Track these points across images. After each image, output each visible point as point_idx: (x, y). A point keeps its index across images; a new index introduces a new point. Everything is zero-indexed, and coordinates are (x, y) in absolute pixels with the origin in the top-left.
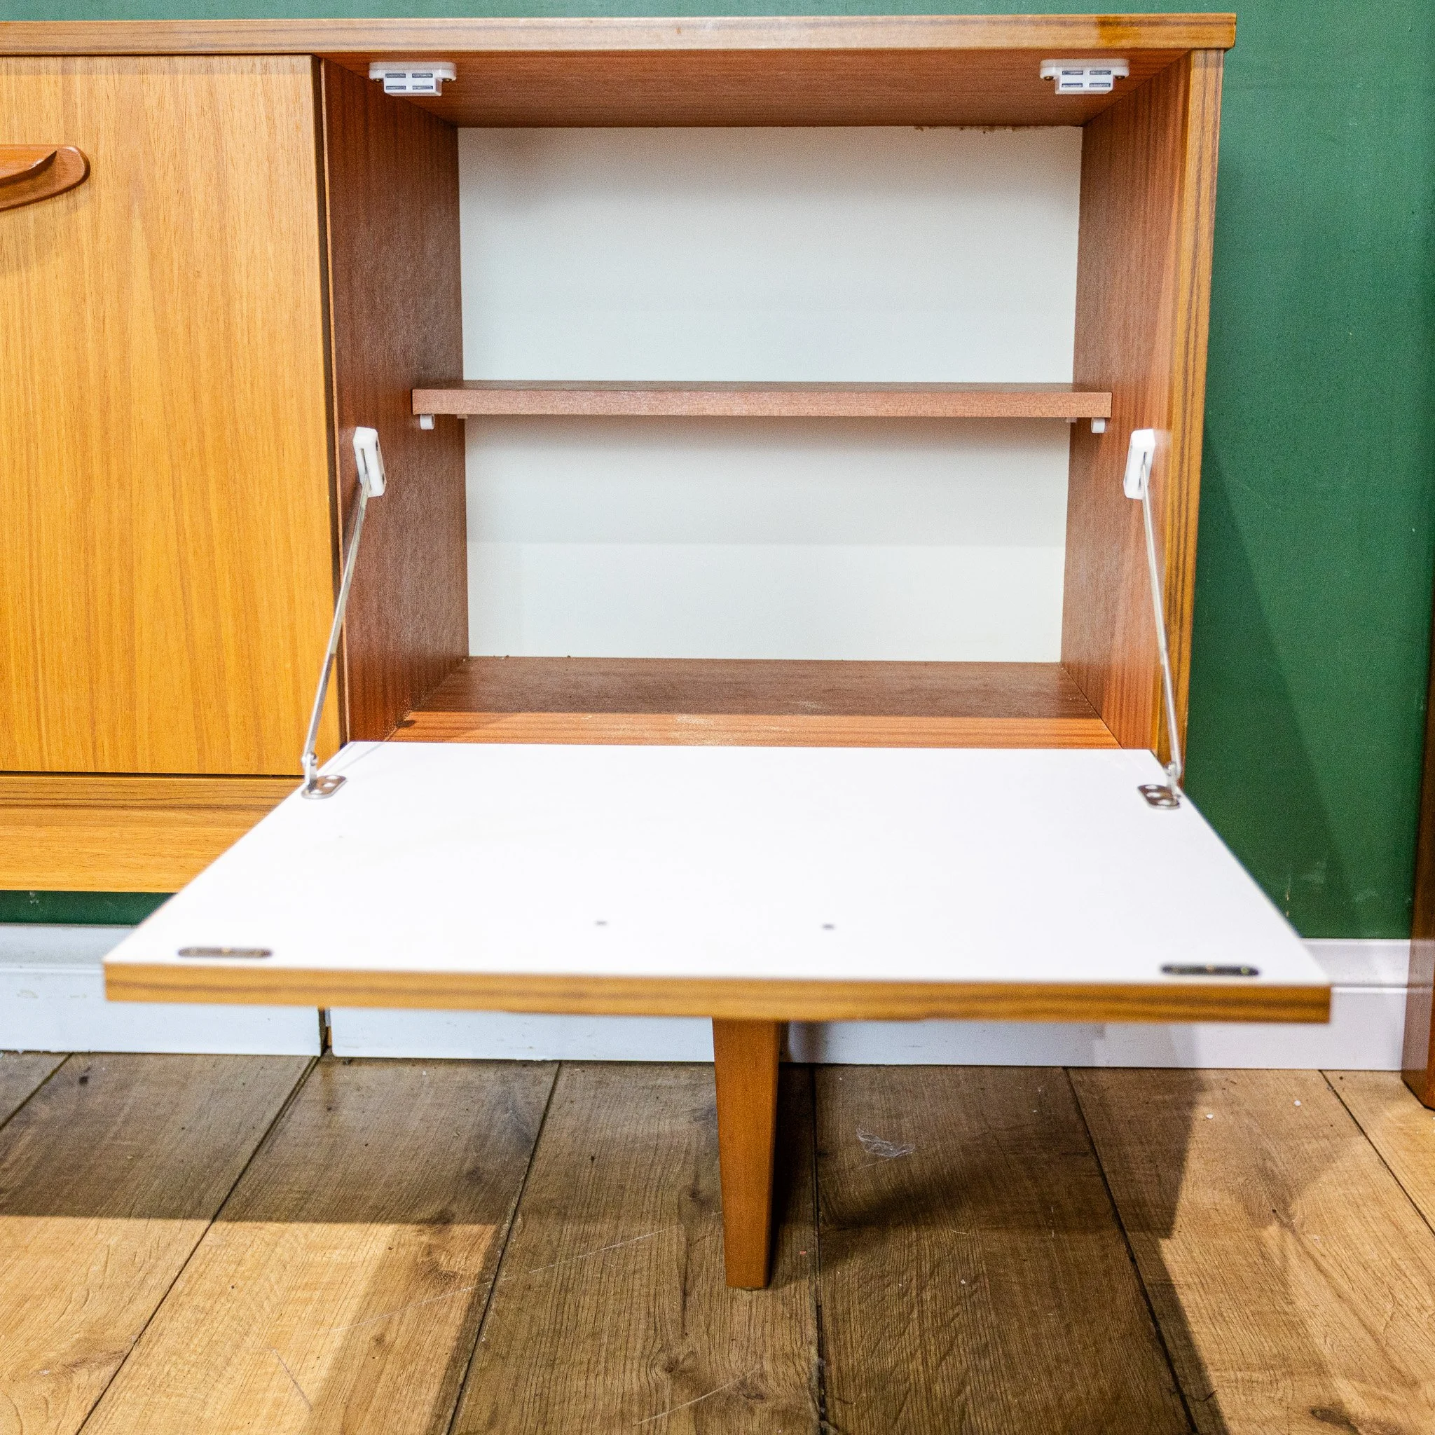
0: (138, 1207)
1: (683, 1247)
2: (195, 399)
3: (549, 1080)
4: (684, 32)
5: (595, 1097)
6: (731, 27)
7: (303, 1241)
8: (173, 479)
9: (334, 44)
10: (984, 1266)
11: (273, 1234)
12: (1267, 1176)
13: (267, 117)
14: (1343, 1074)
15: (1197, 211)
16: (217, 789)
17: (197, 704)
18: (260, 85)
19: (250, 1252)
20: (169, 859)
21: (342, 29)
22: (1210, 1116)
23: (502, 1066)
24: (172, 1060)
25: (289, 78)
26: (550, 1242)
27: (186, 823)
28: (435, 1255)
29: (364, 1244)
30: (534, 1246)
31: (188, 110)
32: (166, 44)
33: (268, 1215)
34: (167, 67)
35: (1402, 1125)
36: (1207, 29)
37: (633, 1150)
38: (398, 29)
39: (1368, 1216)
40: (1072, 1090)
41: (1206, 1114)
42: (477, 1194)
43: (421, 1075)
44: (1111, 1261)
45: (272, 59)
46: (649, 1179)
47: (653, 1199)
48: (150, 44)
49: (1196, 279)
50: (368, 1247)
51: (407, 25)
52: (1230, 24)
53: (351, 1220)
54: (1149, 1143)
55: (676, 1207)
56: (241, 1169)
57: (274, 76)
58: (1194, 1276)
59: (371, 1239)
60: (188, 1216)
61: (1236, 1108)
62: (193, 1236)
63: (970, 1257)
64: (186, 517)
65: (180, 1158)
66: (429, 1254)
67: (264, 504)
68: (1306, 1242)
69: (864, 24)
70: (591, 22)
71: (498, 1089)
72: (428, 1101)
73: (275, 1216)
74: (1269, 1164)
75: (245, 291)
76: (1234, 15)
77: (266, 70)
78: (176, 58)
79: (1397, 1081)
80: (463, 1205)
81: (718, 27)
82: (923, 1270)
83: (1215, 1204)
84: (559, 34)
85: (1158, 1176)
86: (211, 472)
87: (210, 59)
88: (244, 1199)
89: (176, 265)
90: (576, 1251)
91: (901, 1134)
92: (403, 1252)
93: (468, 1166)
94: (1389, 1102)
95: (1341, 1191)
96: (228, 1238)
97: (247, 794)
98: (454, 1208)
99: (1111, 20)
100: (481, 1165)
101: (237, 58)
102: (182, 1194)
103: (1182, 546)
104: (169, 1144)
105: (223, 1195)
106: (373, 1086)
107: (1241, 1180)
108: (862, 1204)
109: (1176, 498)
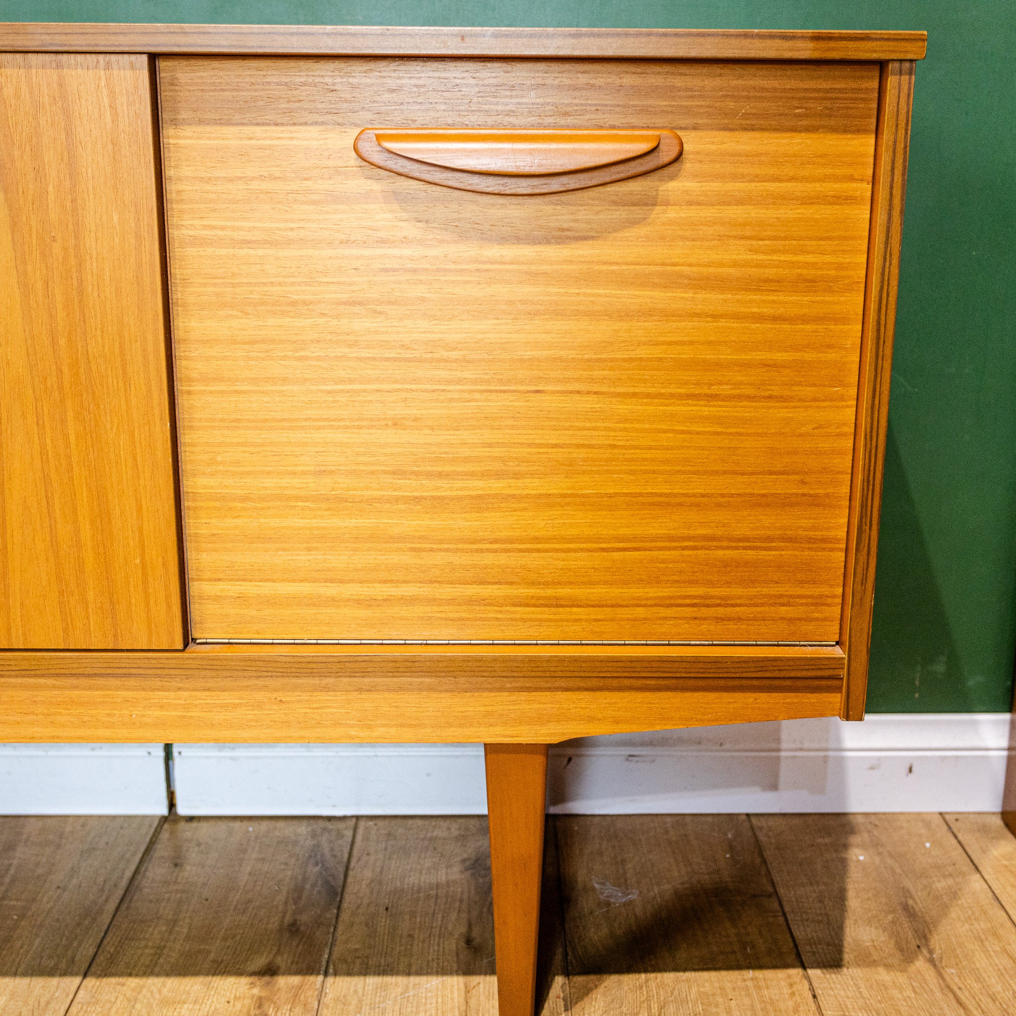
0: (23, 966)
1: (463, 993)
2: (54, 342)
3: (349, 834)
4: (467, 40)
5: (386, 849)
6: (506, 36)
7: (157, 996)
8: (36, 408)
9: (167, 46)
10: (700, 1006)
11: (133, 990)
12: (910, 912)
13: (110, 106)
14: (959, 816)
15: (891, 194)
16: (79, 661)
17: (61, 593)
18: (103, 79)
19: (114, 1009)
20: (41, 716)
21: (173, 33)
22: (861, 858)
23: (312, 822)
24: (49, 821)
25: (129, 73)
26: (356, 992)
27: (54, 687)
28: (265, 1007)
29: (207, 997)
30: (344, 996)
31: (41, 99)
32: (21, 42)
33: (129, 971)
34: (22, 63)
35: (1005, 863)
36: (903, 44)
37: (418, 899)
38: (222, 33)
39: (990, 949)
40: (754, 834)
41: (858, 856)
42: (297, 946)
43: (248, 831)
44: (798, 998)
45: (113, 57)
46: (432, 927)
47: (436, 948)
48: (6, 43)
49: (889, 248)
50: (210, 1001)
51: (229, 30)
52: (923, 40)
53: (196, 974)
54: (818, 883)
55: (454, 954)
56: (106, 926)
57: (115, 72)
58: (863, 1011)
59: (213, 993)
60: (64, 974)
61: (881, 849)
62: (68, 995)
63: (689, 998)
64: (48, 441)
65: (56, 916)
66: (260, 1007)
67: (114, 430)
68: (946, 976)
69: (618, 35)
70: (388, 30)
71: (310, 843)
72: (254, 856)
73: (134, 972)
74: (910, 902)
75: (94, 252)
76: (925, 33)
77: (108, 66)
78: (30, 55)
79: (998, 822)
80: (285, 956)
81: (495, 36)
82: (653, 1011)
83: (873, 941)
84: (361, 40)
85: (827, 915)
86: (69, 403)
87: (60, 56)
88: (109, 956)
89: (34, 231)
90: (377, 1000)
91: (626, 880)
92: (239, 1005)
93: (288, 919)
94: (994, 841)
95: (967, 926)
96: (96, 996)
97: (105, 665)
98: (279, 960)
99: (824, 35)
100: (298, 917)
101: (83, 56)
102: (58, 952)
103: (872, 464)
104: (48, 902)
105: (92, 951)
106: (211, 842)
107: (890, 917)
108: (600, 948)
109: (869, 425)
